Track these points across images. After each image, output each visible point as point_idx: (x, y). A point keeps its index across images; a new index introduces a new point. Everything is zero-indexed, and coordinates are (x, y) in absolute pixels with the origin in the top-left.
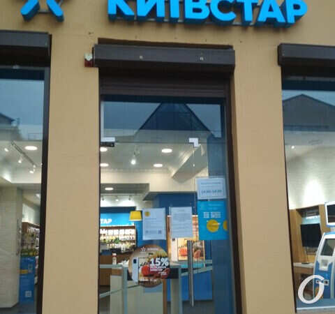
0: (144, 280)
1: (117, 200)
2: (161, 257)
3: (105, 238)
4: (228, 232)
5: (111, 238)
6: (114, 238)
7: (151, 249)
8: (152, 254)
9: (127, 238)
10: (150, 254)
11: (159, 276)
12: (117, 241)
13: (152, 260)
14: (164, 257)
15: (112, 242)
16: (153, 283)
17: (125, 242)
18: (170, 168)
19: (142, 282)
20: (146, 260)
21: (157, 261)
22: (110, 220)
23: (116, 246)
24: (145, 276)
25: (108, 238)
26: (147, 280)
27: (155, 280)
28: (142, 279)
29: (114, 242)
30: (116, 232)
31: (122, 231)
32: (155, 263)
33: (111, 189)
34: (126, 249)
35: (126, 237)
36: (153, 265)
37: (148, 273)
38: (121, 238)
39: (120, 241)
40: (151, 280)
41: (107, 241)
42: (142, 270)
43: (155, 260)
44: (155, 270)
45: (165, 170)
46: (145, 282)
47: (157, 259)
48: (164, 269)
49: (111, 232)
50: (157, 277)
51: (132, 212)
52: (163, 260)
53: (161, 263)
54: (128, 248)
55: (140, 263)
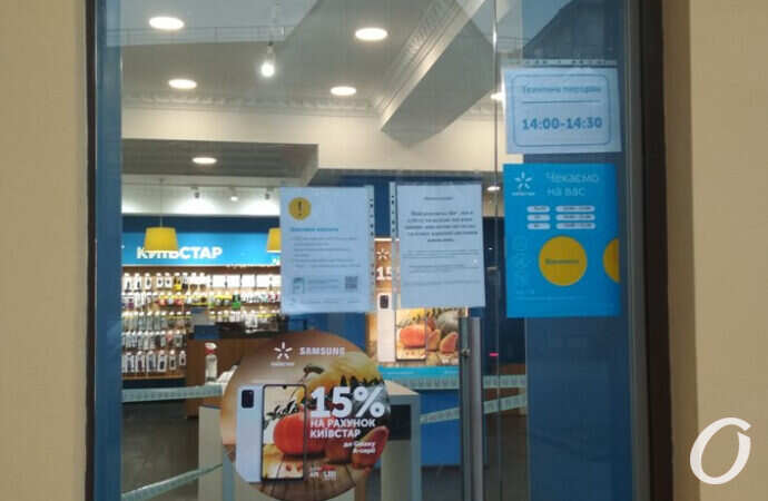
0: (283, 474)
1: (234, 199)
2: (354, 383)
3: (204, 294)
4: (622, 287)
5: (220, 295)
6: (228, 296)
7: (316, 351)
8: (319, 371)
9: (262, 295)
10: (308, 370)
11: (346, 460)
12: (236, 302)
13: (319, 394)
14: (366, 384)
15: (222, 305)
16: (321, 484)
17: (255, 305)
18: (378, 100)
19: (277, 481)
20: (295, 395)
21: (336, 399)
22: (217, 251)
23: (234, 316)
24: (288, 457)
25: (213, 296)
26: (296, 474)
27: (331, 475)
28: (276, 470)
29: (228, 307)
30: (233, 280)
31: (248, 280)
32: (329, 405)
33: (209, 161)
34: (260, 325)
35: (258, 294)
36: (320, 412)
37: (299, 447)
38: (247, 296)
39: (245, 304)
40: (314, 474)
41: (209, 303)
42: (278, 433)
43: (330, 394)
44: (332, 434)
45: (363, 106)
46: (286, 481)
47: (338, 391)
48: (365, 431)
49: (219, 280)
50: (335, 463)
51: (272, 231)
52: (361, 393)
53: (357, 407)
54: (265, 321)
55: (269, 408)
